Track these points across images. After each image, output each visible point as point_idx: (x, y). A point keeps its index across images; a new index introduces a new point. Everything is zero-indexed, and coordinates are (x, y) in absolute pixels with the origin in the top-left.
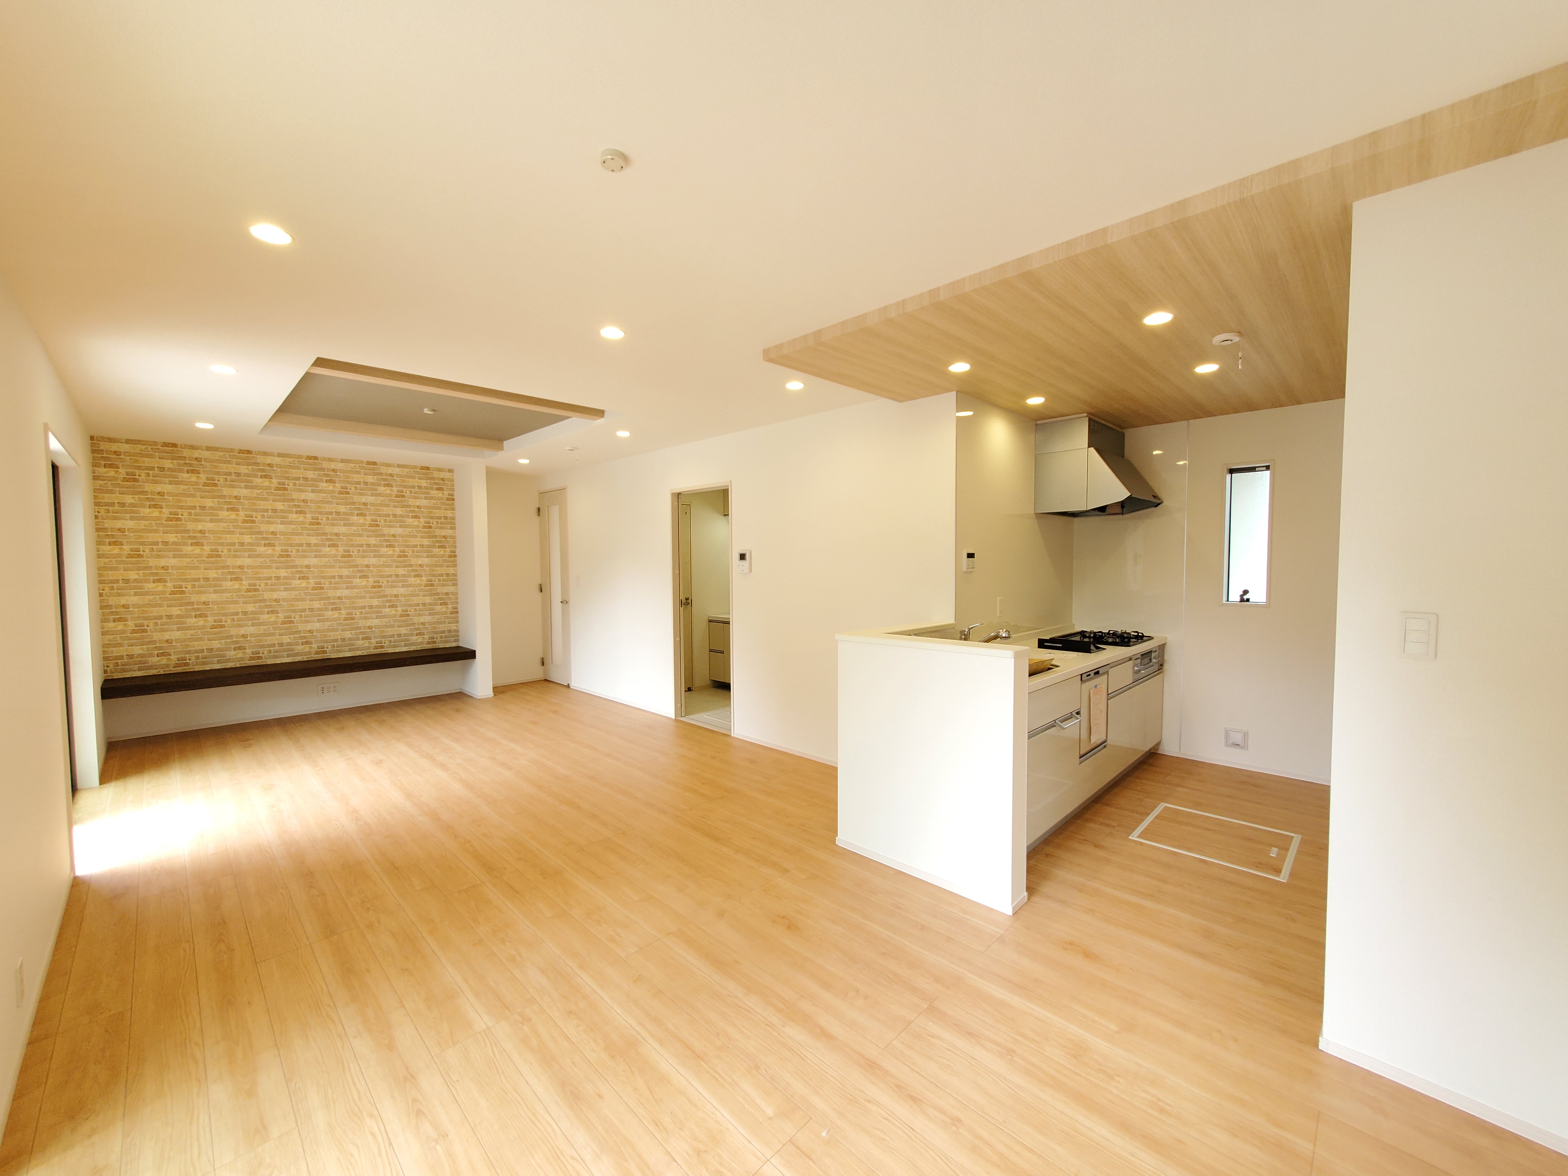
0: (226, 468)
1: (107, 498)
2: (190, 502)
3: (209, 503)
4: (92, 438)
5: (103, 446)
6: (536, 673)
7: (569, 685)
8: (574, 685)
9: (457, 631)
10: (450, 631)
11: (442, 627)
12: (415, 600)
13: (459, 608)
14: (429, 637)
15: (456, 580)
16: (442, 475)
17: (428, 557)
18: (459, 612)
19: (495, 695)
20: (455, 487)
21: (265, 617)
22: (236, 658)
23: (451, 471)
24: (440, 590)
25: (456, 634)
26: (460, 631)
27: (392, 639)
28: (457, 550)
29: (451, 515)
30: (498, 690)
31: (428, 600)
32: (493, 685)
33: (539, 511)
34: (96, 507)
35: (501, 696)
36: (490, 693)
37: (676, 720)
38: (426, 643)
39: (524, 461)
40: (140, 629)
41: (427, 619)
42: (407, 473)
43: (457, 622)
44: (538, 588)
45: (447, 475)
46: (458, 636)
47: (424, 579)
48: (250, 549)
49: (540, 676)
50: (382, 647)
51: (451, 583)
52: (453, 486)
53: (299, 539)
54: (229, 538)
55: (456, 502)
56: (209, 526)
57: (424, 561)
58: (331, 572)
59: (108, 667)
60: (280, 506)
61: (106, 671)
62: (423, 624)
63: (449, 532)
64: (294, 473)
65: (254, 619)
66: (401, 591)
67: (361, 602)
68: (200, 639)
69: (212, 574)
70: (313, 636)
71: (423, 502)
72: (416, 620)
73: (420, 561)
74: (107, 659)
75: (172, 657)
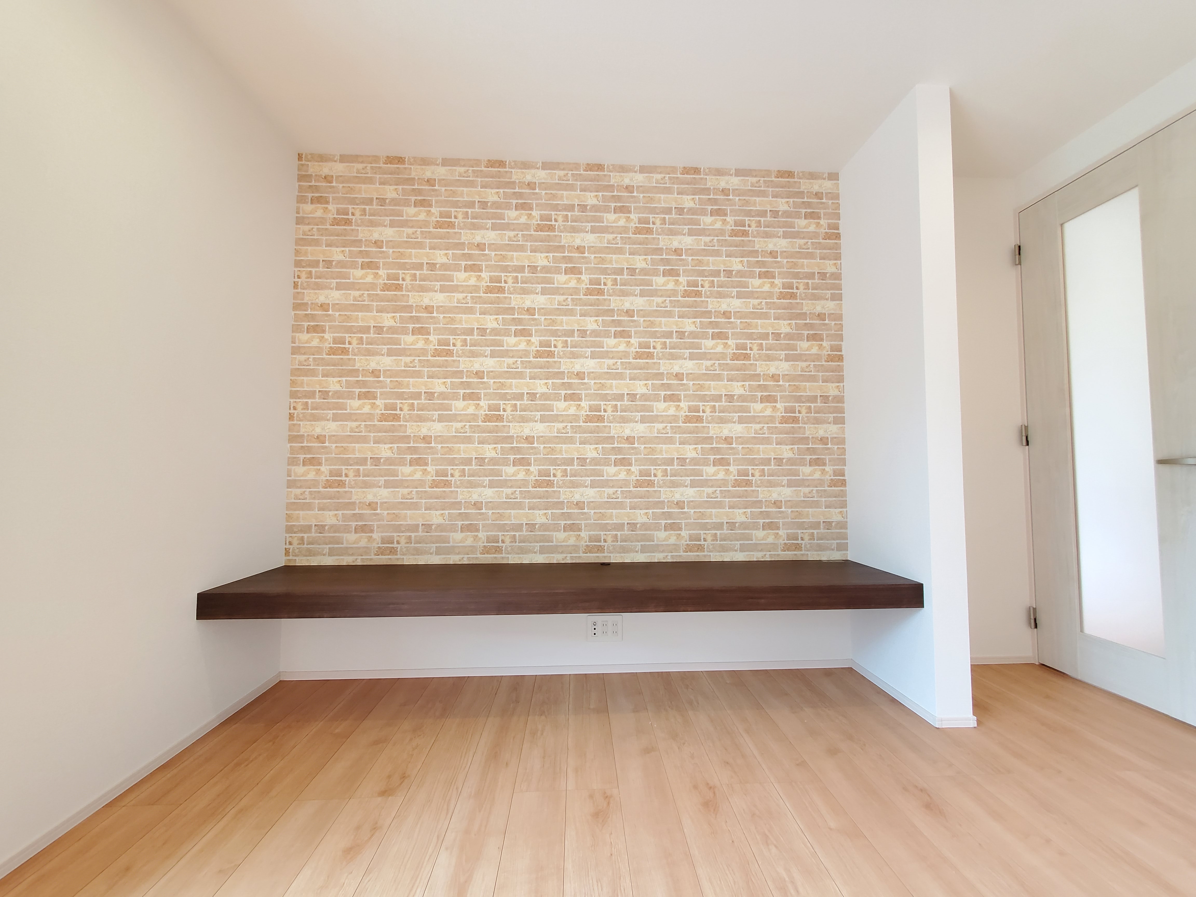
0: (466, 194)
1: (312, 253)
2: (415, 255)
3: (440, 257)
4: (300, 157)
5: (313, 168)
9: (843, 525)
10: (828, 525)
11: (812, 515)
12: (763, 451)
14: (788, 535)
15: (841, 411)
16: (816, 186)
17: (788, 359)
18: (848, 485)
20: (842, 211)
21: (509, 471)
22: (463, 547)
23: (835, 176)
24: (811, 431)
25: (840, 533)
26: (849, 526)
27: (718, 533)
28: (844, 346)
29: (834, 269)
31: (786, 452)
34: (296, 269)
38: (782, 547)
40: (337, 482)
41: (785, 493)
42: (752, 186)
43: (844, 506)
44: (1012, 436)
45: (827, 185)
46: (846, 539)
47: (779, 405)
48: (494, 340)
49: (1035, 656)
50: (701, 548)
51: (831, 417)
52: (838, 208)
53: (566, 323)
54: (466, 321)
55: (842, 241)
56: (439, 298)
57: (782, 367)
58: (616, 387)
59: (290, 543)
60: (541, 260)
61: (287, 552)
62: (777, 504)
63: (828, 306)
64: (567, 197)
65: (493, 473)
66: (737, 429)
67: (666, 451)
68: (415, 506)
69: (439, 386)
70: (583, 514)
71: (781, 244)
72: (763, 494)
73: (774, 368)
74: (289, 529)
75: (375, 535)
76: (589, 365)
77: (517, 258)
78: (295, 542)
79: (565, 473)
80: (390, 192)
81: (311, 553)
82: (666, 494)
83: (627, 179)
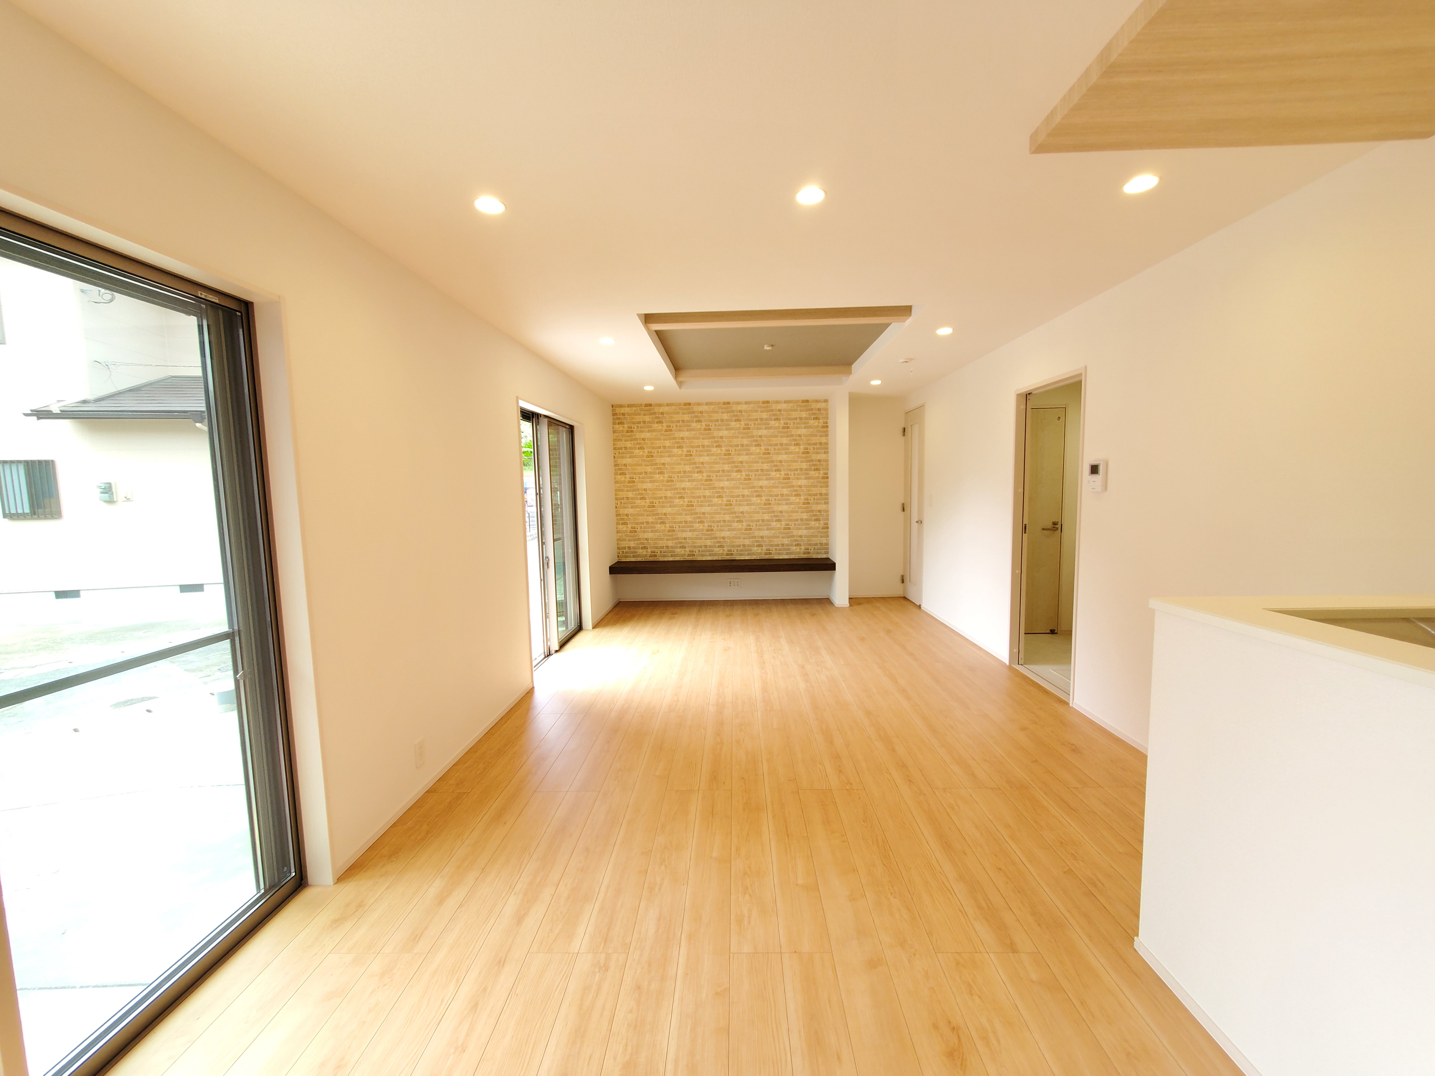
0: (677, 417)
1: (620, 444)
2: (658, 443)
3: (667, 443)
4: (612, 406)
5: (618, 410)
6: (897, 590)
7: (920, 606)
8: (923, 606)
9: (827, 544)
10: (821, 544)
11: (815, 540)
12: (795, 516)
13: (829, 524)
14: (805, 548)
15: (827, 499)
16: (818, 406)
17: (806, 478)
18: (829, 528)
19: (851, 605)
20: (829, 416)
21: (697, 526)
22: (681, 554)
23: (826, 401)
24: (815, 507)
25: (826, 547)
26: (829, 544)
27: (777, 548)
28: (829, 472)
29: (825, 441)
30: (854, 601)
31: (805, 516)
32: (849, 596)
33: (904, 431)
34: (614, 451)
35: (856, 607)
36: (846, 603)
37: (1010, 668)
38: (802, 553)
39: (876, 382)
40: (634, 531)
41: (803, 532)
42: (792, 407)
43: (827, 536)
44: (900, 508)
45: (822, 405)
46: (828, 549)
47: (802, 497)
48: (689, 475)
49: (899, 593)
50: (770, 554)
51: (823, 501)
52: (827, 415)
53: (717, 467)
54: (678, 468)
55: (829, 429)
56: (667, 460)
57: (803, 482)
58: (737, 492)
59: (619, 553)
60: (706, 442)
61: (618, 556)
62: (801, 536)
63: (822, 456)
64: (715, 416)
65: (691, 526)
66: (785, 508)
67: (757, 517)
68: (662, 539)
69: (669, 494)
70: (725, 541)
71: (803, 431)
72: (796, 533)
73: (800, 482)
74: (619, 548)
75: (648, 550)
76: (726, 484)
77: (697, 442)
78: (621, 553)
79: (718, 526)
80: (647, 418)
81: (626, 557)
82: (757, 533)
83: (739, 408)
